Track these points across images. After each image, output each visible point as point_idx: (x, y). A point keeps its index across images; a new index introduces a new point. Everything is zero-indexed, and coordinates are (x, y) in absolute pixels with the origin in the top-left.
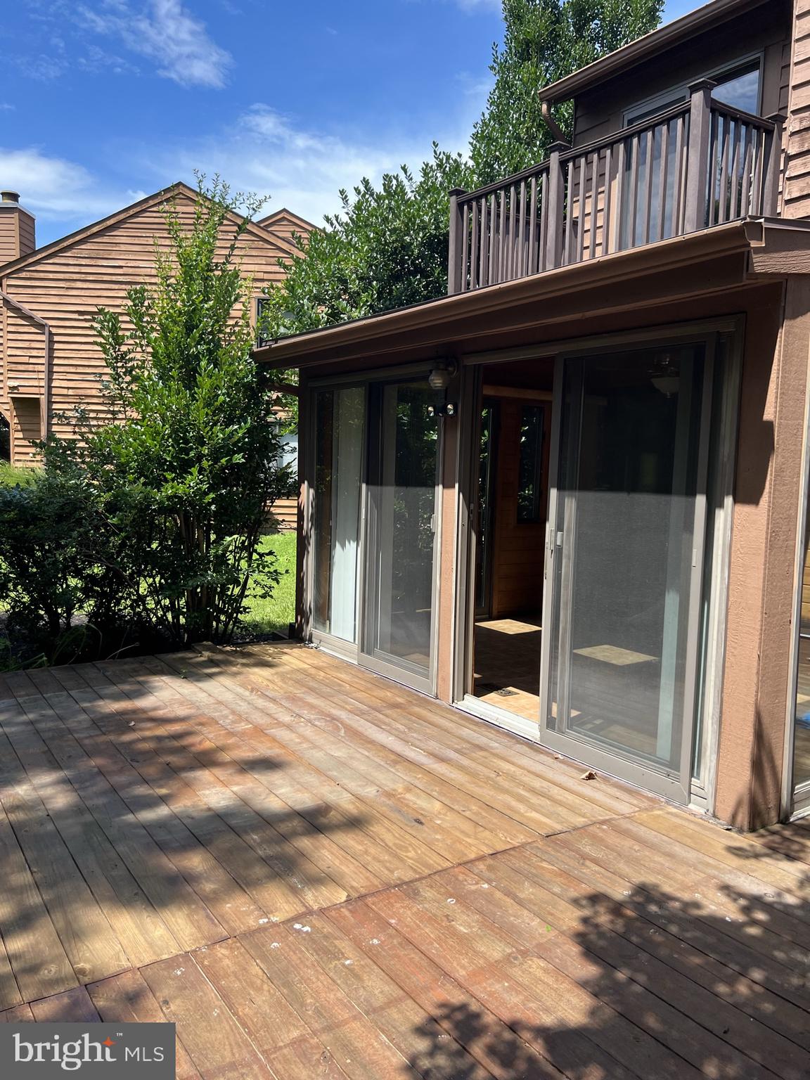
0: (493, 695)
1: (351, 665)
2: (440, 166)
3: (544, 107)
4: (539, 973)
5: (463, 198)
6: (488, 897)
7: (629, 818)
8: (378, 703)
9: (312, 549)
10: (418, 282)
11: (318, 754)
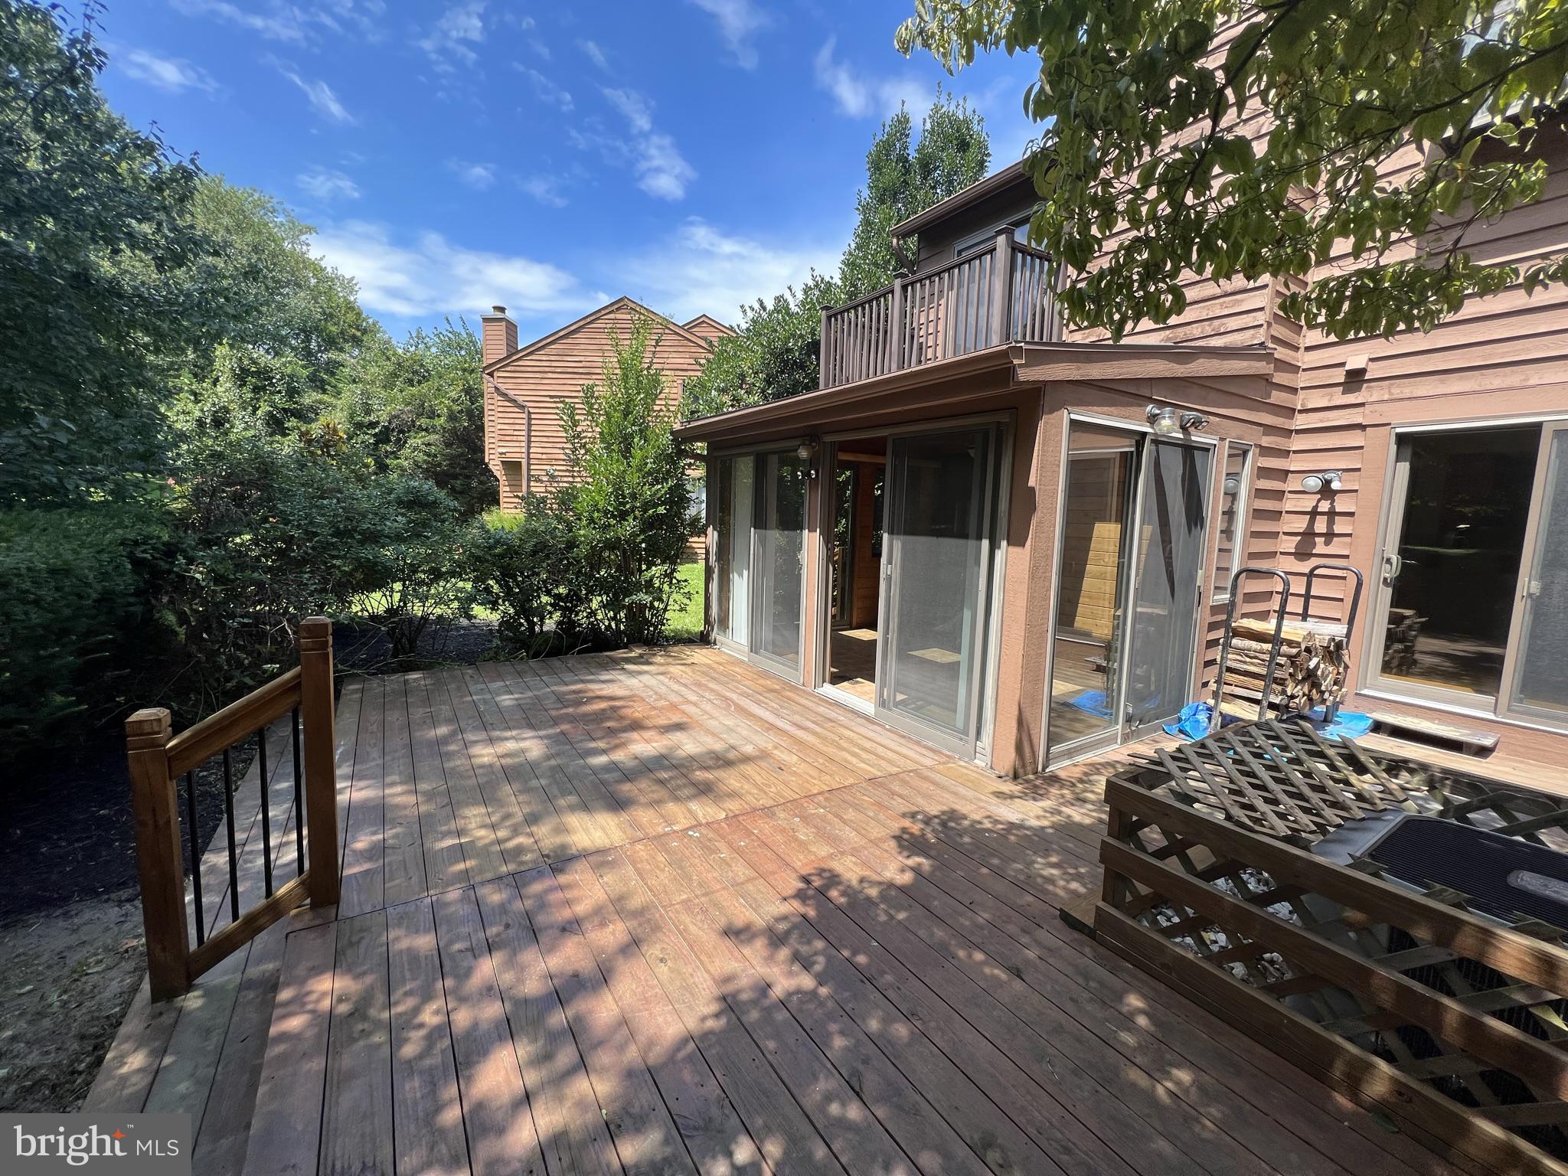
0: (845, 683)
1: (743, 662)
2: (817, 286)
3: (895, 241)
4: (851, 865)
5: (831, 312)
6: (823, 818)
7: (931, 769)
8: (761, 689)
9: (715, 576)
10: (798, 376)
11: (713, 723)
